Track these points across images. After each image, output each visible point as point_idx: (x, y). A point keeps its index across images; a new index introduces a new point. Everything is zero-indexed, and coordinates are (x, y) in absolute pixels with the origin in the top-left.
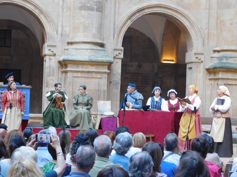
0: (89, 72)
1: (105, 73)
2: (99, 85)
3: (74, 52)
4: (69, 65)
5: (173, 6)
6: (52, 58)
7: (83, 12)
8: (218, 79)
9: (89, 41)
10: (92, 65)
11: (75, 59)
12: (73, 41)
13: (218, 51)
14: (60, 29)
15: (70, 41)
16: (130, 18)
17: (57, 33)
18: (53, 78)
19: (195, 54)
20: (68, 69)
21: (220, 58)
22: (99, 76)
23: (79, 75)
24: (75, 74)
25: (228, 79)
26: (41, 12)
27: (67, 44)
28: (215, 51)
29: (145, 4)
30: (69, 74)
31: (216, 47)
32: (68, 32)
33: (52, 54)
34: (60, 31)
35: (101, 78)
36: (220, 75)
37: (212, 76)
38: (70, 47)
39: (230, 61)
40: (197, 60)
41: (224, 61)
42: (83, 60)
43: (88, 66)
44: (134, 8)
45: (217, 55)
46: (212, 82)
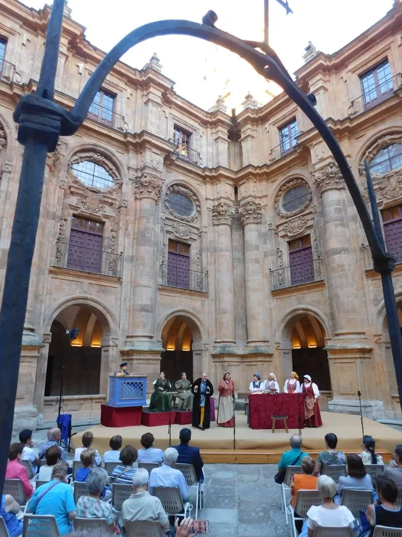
0: (148, 359)
1: (159, 359)
2: (155, 370)
3: (137, 344)
4: (135, 354)
5: (191, 311)
6: (114, 348)
7: (142, 313)
8: (224, 362)
9: (147, 335)
10: (150, 354)
11: (141, 350)
12: (133, 335)
13: (219, 342)
14: (121, 325)
15: (130, 335)
16: (166, 319)
17: (119, 328)
18: (115, 364)
19: (204, 344)
20: (134, 357)
21: (224, 348)
22: (154, 362)
23: (141, 362)
24: (139, 362)
25: (230, 361)
26: (108, 312)
27: (125, 337)
28: (215, 342)
29: (175, 309)
30: (134, 361)
31: (216, 339)
32: (127, 328)
33: (114, 345)
34: (121, 327)
35: (156, 364)
36: (226, 359)
37: (217, 360)
38: (129, 340)
39: (230, 349)
40: (205, 349)
41: (227, 349)
42: (145, 350)
43: (148, 355)
44: (169, 312)
45: (218, 345)
46: (218, 364)
